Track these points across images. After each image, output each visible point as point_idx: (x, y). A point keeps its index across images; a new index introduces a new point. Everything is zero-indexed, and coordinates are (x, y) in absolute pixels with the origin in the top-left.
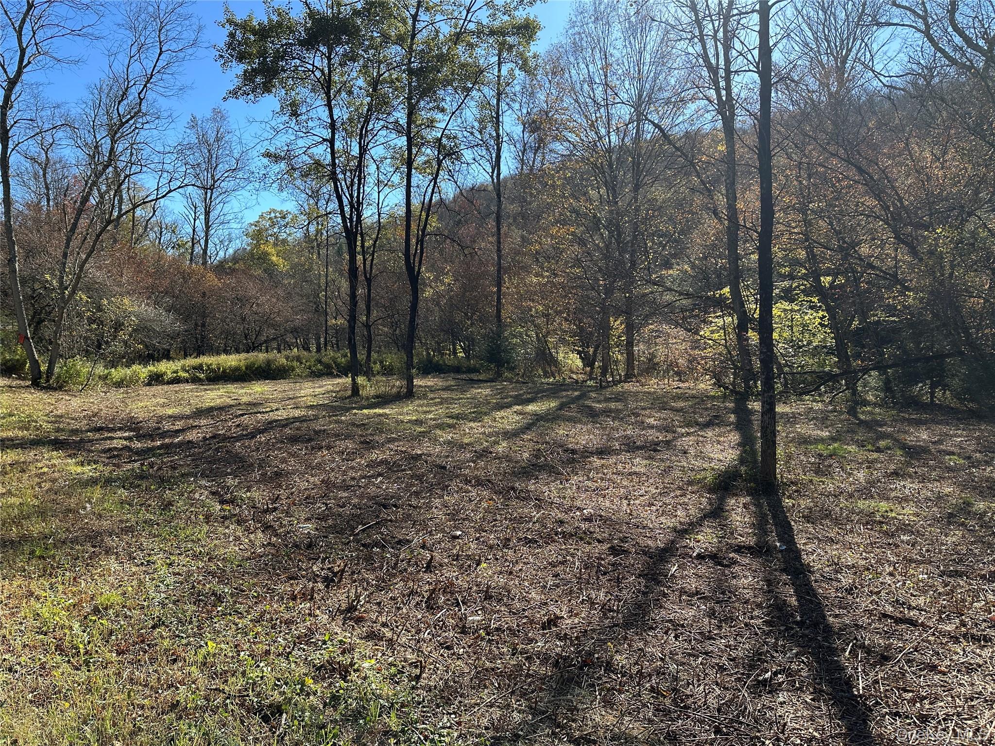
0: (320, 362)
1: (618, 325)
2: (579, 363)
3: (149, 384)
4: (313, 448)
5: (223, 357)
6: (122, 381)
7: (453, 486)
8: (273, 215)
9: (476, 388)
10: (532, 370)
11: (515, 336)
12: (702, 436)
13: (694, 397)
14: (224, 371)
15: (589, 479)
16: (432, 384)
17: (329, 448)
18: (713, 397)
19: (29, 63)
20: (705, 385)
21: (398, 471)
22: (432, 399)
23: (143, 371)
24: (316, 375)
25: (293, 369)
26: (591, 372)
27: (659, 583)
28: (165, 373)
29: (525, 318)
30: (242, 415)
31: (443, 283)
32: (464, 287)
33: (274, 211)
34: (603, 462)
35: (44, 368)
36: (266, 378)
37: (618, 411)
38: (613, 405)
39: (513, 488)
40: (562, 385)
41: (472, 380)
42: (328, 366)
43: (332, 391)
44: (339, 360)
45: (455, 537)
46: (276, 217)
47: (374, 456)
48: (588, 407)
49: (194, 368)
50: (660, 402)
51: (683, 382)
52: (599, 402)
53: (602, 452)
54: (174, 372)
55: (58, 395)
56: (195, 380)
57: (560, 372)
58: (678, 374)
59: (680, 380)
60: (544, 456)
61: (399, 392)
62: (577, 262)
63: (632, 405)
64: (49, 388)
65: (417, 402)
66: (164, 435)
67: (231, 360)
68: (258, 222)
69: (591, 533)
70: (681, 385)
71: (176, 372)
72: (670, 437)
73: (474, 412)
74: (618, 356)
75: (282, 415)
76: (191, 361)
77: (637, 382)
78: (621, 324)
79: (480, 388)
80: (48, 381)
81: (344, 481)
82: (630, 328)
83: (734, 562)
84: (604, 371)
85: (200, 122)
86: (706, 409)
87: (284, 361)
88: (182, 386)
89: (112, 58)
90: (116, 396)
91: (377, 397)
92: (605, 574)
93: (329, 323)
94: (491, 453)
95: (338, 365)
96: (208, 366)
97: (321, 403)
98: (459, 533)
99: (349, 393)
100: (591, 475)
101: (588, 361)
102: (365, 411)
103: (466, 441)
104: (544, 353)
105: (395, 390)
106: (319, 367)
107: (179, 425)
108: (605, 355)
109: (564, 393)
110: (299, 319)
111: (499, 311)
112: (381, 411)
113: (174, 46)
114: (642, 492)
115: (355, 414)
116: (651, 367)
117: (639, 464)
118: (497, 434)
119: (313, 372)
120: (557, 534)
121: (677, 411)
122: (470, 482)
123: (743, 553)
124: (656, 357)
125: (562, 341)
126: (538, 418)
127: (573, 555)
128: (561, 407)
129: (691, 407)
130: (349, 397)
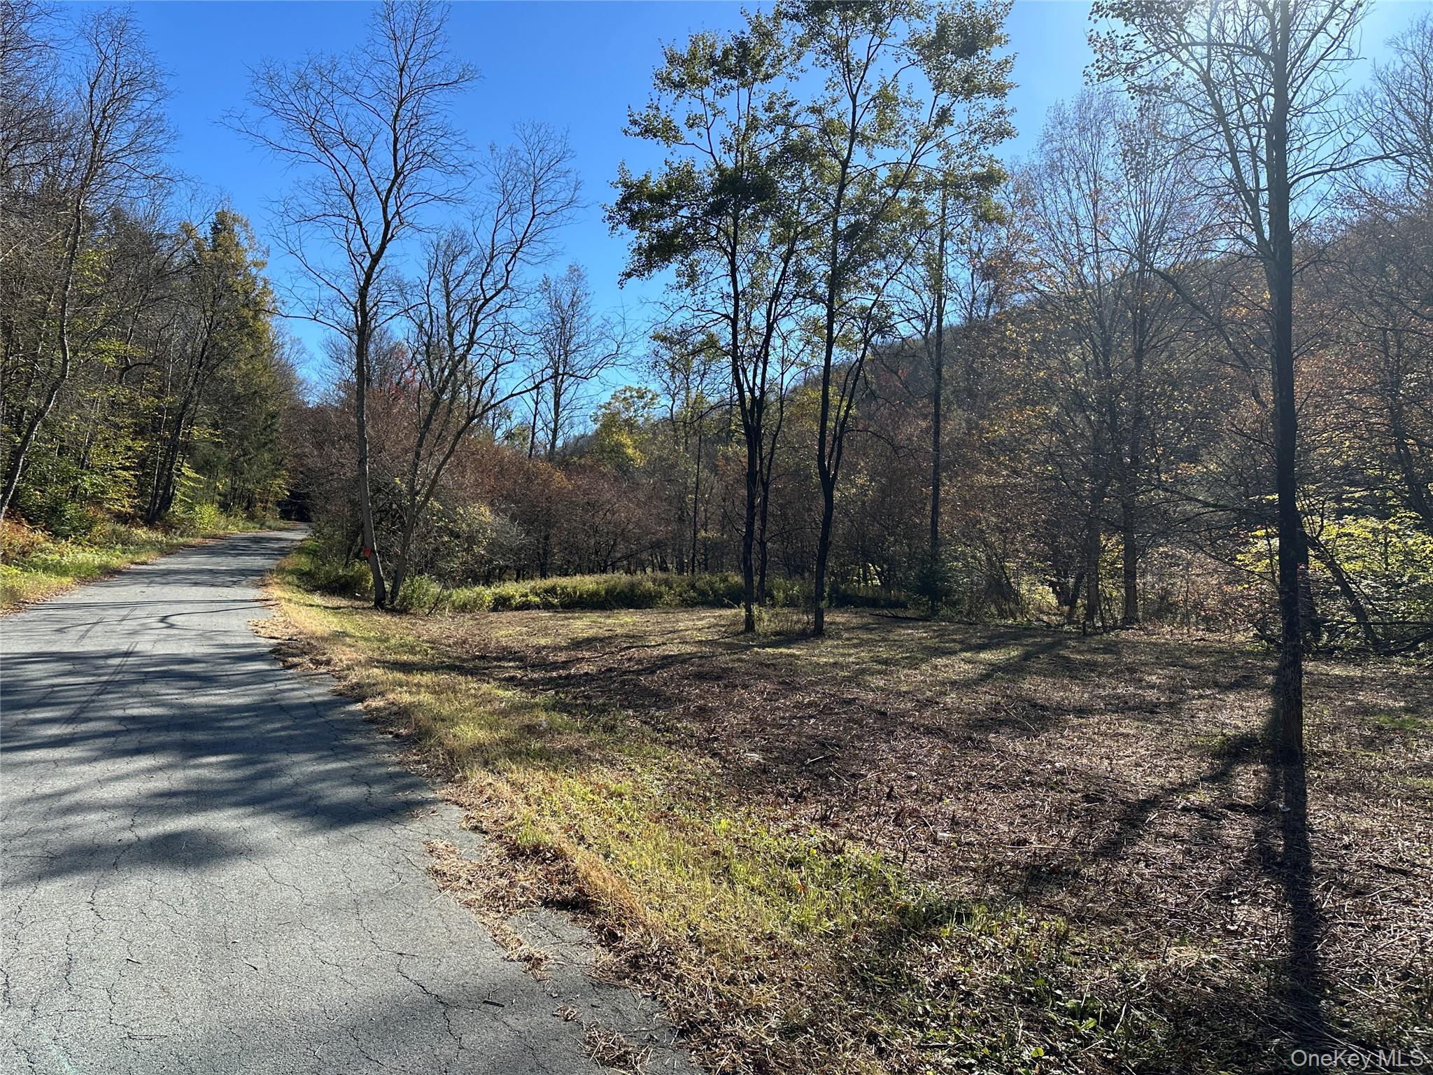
0: (693, 587)
1: (1112, 545)
2: (1052, 599)
3: (495, 609)
4: (726, 687)
5: (578, 577)
6: (465, 605)
7: (899, 732)
8: (628, 394)
9: (904, 628)
10: (982, 607)
11: (957, 559)
12: (1220, 700)
13: (1221, 652)
14: (581, 595)
15: (1062, 737)
16: (843, 620)
17: (745, 687)
18: (1250, 653)
19: (393, 236)
20: (1244, 637)
21: (831, 714)
22: (848, 639)
23: (488, 593)
24: (688, 604)
25: (661, 595)
26: (1071, 613)
27: (1135, 827)
28: (513, 596)
29: (973, 534)
30: (629, 648)
31: (854, 485)
32: (883, 491)
33: (631, 389)
34: (1081, 721)
35: (387, 586)
36: (629, 606)
37: (1106, 665)
38: (1099, 658)
39: (970, 739)
40: (1026, 629)
41: (896, 617)
42: (703, 593)
43: (717, 625)
44: (717, 585)
45: (910, 777)
46: (631, 397)
47: (799, 698)
48: (1064, 657)
49: (546, 591)
50: (1168, 656)
51: (1212, 631)
52: (1080, 652)
53: (1081, 712)
54: (522, 596)
55: (406, 618)
56: (547, 606)
57: (1023, 612)
58: (1206, 619)
59: (1208, 630)
60: (1005, 711)
61: (804, 629)
62: (1050, 456)
63: (1128, 658)
64: (393, 611)
65: (830, 642)
66: (555, 666)
67: (587, 583)
68: (610, 404)
69: (1063, 784)
70: (1208, 635)
71: (526, 595)
72: (1175, 697)
73: (906, 658)
74: (1112, 589)
75: (673, 650)
76: (541, 583)
77: (1140, 629)
78: (1118, 543)
79: (909, 628)
80: (392, 602)
81: (774, 719)
82: (1132, 552)
83: (1225, 816)
84: (1091, 611)
85: (553, 283)
86: (1236, 668)
87: (650, 584)
88: (534, 613)
89: (477, 223)
90: (467, 621)
91: (777, 633)
92: (1077, 817)
93: (699, 536)
94: (937, 703)
95: (715, 592)
96: (562, 589)
97: (710, 638)
98: (914, 774)
99: (742, 627)
100: (1065, 733)
101: (1067, 598)
102: (769, 650)
103: (904, 689)
104: (998, 582)
105: (798, 627)
106: (692, 594)
107: (562, 657)
108: (1092, 589)
109: (1031, 640)
110: (661, 531)
111: (934, 523)
112: (789, 651)
113: (548, 208)
114: (1129, 752)
115: (757, 653)
116: (1164, 608)
117: (1129, 726)
118: (943, 684)
119: (684, 600)
120: (1024, 782)
121: (1193, 668)
122: (918, 729)
123: (1237, 811)
124: (1171, 594)
125: (1029, 568)
126: (994, 668)
127: (1043, 801)
128: (1026, 657)
129: (1213, 664)
130: (742, 633)
